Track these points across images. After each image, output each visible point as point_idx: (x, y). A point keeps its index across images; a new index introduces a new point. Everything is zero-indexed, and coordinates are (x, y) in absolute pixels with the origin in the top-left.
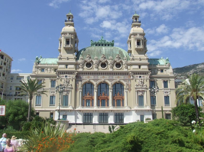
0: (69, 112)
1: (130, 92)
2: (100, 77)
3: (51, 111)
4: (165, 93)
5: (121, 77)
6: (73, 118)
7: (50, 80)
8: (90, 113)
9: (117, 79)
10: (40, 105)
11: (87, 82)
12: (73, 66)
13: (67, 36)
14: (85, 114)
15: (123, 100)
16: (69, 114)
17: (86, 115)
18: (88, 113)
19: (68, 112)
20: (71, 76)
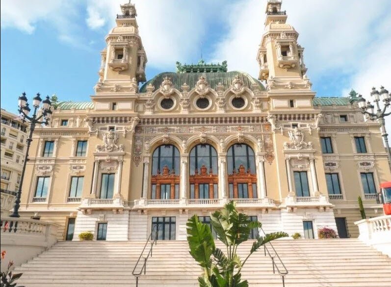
0: (113, 213)
1: (270, 163)
2: (196, 129)
3: (69, 213)
4: (363, 164)
5: (247, 128)
6: (123, 229)
7: (75, 139)
8: (170, 217)
9: (235, 133)
10: (44, 199)
11: (162, 140)
12: (128, 105)
13: (117, 41)
14: (155, 220)
15: (254, 182)
16: (112, 219)
17: (158, 223)
18: (164, 218)
19: (111, 215)
20: (124, 127)
